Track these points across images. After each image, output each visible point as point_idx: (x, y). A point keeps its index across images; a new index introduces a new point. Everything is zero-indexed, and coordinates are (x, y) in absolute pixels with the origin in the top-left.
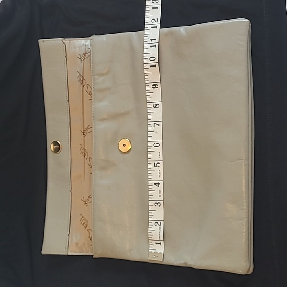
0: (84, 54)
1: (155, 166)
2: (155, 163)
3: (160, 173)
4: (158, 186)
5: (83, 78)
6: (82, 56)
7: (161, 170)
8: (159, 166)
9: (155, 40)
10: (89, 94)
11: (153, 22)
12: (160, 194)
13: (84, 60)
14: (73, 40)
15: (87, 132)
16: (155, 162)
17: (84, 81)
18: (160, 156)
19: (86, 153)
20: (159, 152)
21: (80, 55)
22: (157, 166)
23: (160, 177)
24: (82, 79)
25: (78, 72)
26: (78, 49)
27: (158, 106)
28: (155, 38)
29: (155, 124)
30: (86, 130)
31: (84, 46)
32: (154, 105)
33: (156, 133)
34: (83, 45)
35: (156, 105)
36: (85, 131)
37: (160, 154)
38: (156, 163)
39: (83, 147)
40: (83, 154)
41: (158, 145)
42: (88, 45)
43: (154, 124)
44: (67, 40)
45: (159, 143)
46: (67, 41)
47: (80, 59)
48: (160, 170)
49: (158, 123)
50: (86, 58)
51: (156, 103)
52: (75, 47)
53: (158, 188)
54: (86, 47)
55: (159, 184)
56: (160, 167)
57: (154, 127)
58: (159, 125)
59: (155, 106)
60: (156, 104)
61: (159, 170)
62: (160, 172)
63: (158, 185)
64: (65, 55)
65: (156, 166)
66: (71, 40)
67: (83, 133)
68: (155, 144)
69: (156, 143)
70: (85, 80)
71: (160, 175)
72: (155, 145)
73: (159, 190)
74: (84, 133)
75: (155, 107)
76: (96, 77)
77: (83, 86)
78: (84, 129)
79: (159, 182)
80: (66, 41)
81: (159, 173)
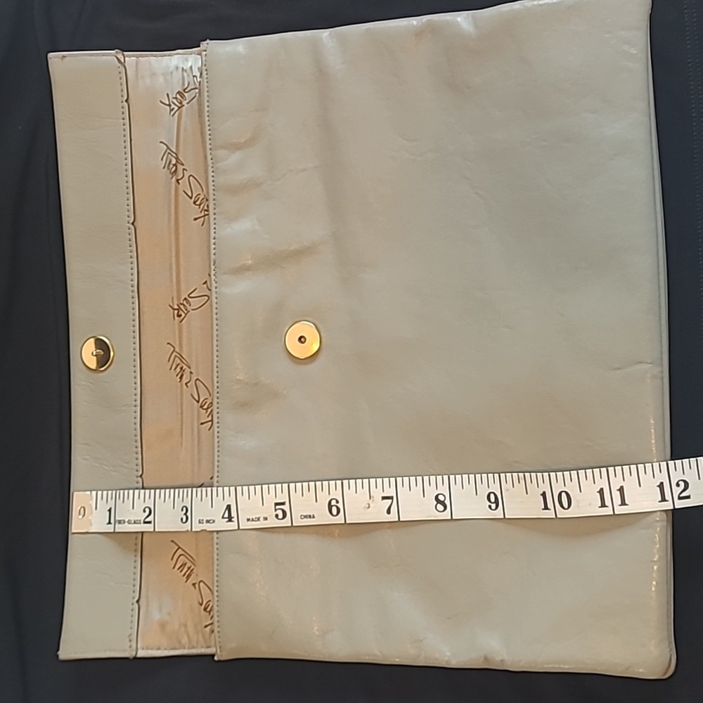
0: (179, 93)
1: (277, 504)
2: (283, 504)
3: (259, 519)
4: (223, 518)
5: (177, 158)
6: (176, 98)
7: (266, 521)
8: (277, 516)
9: (623, 503)
10: (195, 203)
11: (678, 485)
12: (205, 521)
13: (179, 108)
14: (146, 56)
15: (189, 308)
16: (287, 503)
17: (180, 168)
18: (305, 517)
19: (185, 367)
20: (315, 516)
21: (168, 95)
22: (276, 510)
23: (248, 520)
24: (174, 161)
25: (161, 142)
26: (161, 79)
27: (440, 507)
28: (627, 502)
29: (390, 501)
30: (185, 303)
31: (180, 70)
32: (444, 496)
33: (367, 506)
34: (177, 68)
35: (443, 503)
36: (182, 307)
37: (310, 517)
38: (286, 508)
39: (177, 350)
40: (178, 369)
41: (334, 510)
42: (191, 67)
43: (391, 498)
44: (128, 56)
45: (340, 515)
46: (131, 59)
47: (168, 107)
48: (266, 519)
49: (394, 508)
50: (184, 103)
51: (447, 502)
52: (153, 75)
53: (218, 518)
54: (185, 74)
55: (230, 518)
56: (276, 519)
57: (384, 498)
58: (389, 512)
59: (441, 498)
60: (445, 502)
61: (265, 516)
62: (262, 519)
63: (226, 515)
64: (126, 98)
65: (277, 507)
66: (141, 56)
67: (176, 312)
68: (337, 502)
69: (340, 505)
70: (183, 165)
71: (253, 520)
72: (334, 503)
73: (213, 518)
74: (181, 312)
75: (437, 498)
76: (221, 153)
77: (178, 181)
78: (179, 298)
79: (235, 519)
80: (127, 59)
81: (257, 516)
